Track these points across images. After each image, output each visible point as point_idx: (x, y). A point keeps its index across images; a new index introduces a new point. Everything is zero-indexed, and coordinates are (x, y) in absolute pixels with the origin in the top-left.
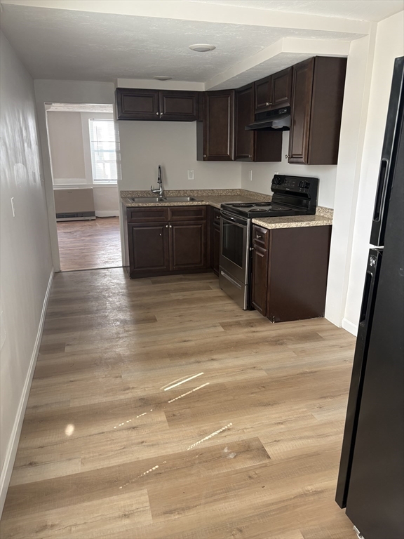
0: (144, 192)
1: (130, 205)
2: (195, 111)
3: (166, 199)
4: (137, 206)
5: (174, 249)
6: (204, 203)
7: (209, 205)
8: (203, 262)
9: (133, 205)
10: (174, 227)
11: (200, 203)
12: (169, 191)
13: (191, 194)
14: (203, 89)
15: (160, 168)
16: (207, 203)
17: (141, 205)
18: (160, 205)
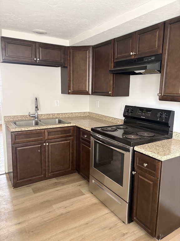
0: (23, 116)
1: (14, 130)
2: (62, 60)
3: (40, 121)
4: (20, 130)
5: (50, 160)
6: (72, 125)
7: (75, 126)
8: (71, 167)
9: (17, 130)
10: (50, 144)
11: (69, 125)
12: (42, 115)
13: (58, 116)
14: (68, 45)
15: (36, 99)
16: (74, 125)
17: (23, 129)
18: (39, 128)
